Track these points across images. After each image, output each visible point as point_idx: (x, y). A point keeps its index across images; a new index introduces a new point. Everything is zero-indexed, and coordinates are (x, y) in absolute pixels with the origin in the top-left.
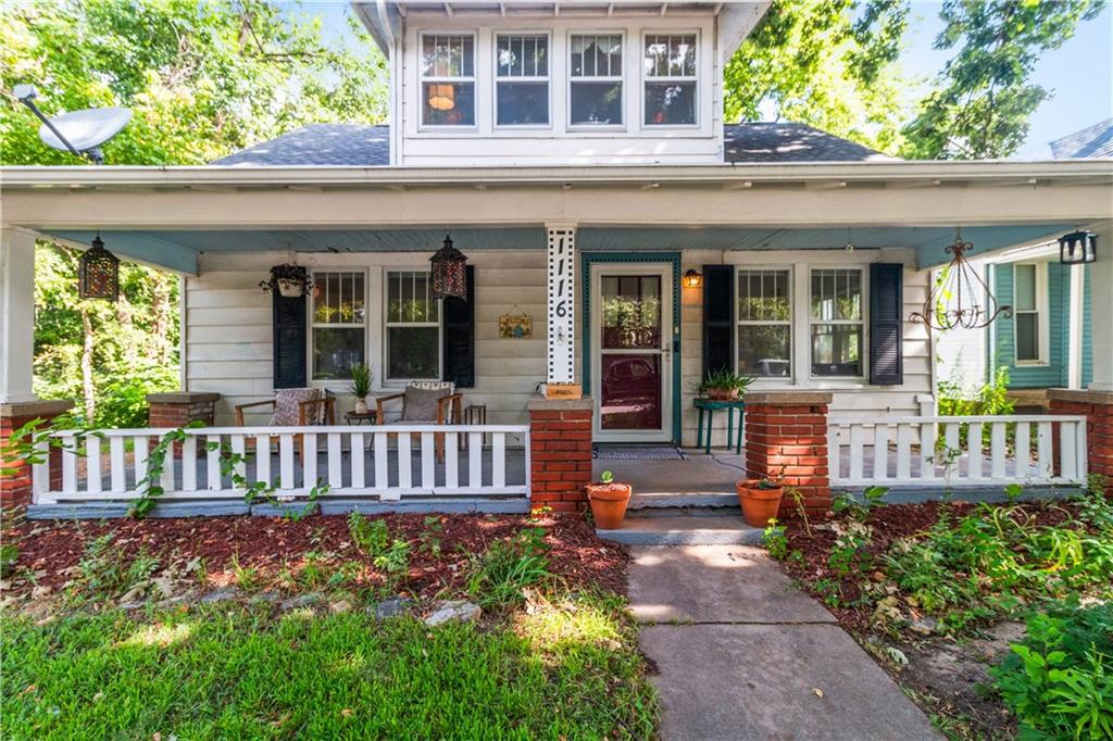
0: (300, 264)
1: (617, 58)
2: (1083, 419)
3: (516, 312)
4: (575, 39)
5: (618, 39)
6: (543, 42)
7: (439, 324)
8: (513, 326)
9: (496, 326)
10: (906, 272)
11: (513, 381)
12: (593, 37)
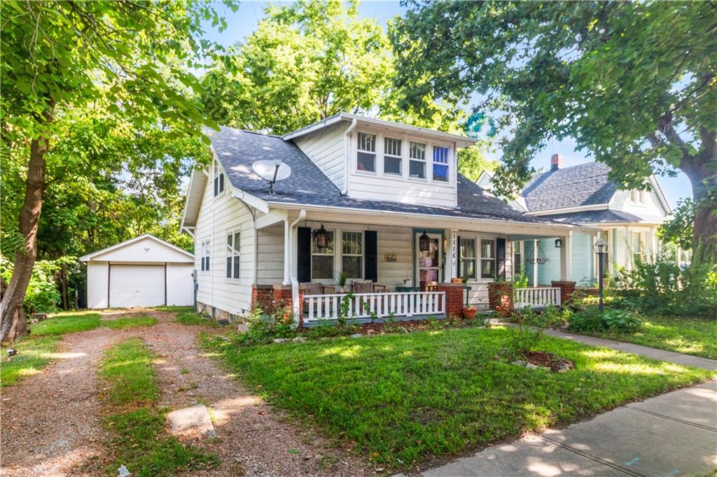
0: (308, 226)
1: (423, 153)
2: (559, 288)
3: (390, 251)
4: (411, 142)
5: (424, 146)
6: (400, 142)
7: (363, 255)
8: (390, 257)
9: (383, 257)
10: (506, 242)
11: (390, 279)
12: (416, 143)
